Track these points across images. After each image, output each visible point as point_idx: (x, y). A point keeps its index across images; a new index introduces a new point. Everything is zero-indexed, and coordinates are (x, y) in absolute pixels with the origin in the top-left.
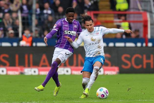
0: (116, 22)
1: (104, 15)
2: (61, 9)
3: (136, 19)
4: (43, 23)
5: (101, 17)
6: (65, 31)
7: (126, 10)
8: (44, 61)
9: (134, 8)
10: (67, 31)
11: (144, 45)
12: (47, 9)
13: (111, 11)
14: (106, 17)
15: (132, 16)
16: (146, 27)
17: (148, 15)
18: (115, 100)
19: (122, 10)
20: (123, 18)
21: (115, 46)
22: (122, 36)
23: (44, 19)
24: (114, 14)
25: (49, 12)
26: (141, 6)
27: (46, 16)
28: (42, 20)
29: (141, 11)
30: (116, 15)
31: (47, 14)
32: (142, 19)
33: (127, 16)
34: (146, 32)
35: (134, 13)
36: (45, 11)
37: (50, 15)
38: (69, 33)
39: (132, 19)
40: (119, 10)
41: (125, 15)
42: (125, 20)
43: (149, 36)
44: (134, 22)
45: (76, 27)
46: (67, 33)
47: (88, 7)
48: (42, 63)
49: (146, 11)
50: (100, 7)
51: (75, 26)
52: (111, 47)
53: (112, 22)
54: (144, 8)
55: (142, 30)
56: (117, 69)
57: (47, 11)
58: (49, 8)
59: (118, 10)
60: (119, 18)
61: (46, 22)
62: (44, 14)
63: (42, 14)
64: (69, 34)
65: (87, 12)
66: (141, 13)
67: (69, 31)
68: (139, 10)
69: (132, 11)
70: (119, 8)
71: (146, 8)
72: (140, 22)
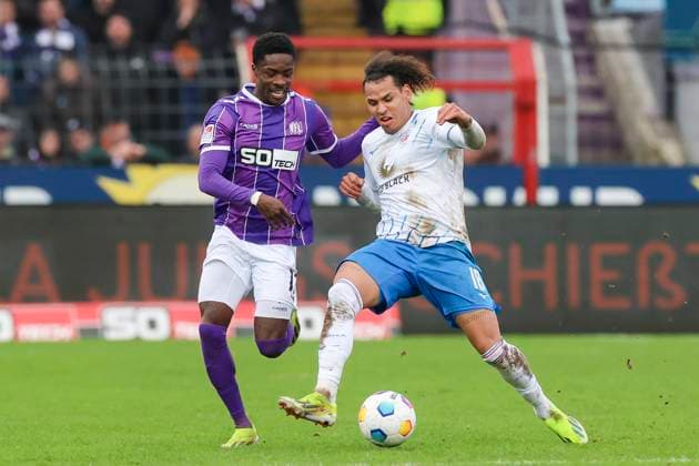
1: (327, 55)
2: (119, 28)
3: (479, 75)
4: (35, 92)
5: (313, 63)
6: (244, 151)
7: (431, 32)
8: (34, 277)
9: (468, 24)
10: (254, 151)
11: (520, 197)
12: (52, 26)
13: (361, 38)
14: (335, 63)
15: (461, 57)
16: (526, 109)
17: (538, 54)
18: (381, 462)
19: (413, 33)
23: (41, 76)
25: (65, 40)
26: (505, 13)
27: (47, 57)
28: (31, 77)
29: (506, 38)
31: (53, 48)
32: (507, 76)
33: (439, 58)
34: (526, 137)
35: (469, 48)
36: (44, 38)
37: (70, 54)
38: (264, 158)
39: (459, 74)
40: (401, 32)
41: (427, 55)
43: (543, 157)
44: (469, 87)
45: (300, 132)
46: (252, 162)
47: (250, 16)
48: (22, 286)
49: (527, 34)
50: (307, 20)
51: (291, 126)
54: (516, 20)
55: (508, 125)
57: (54, 34)
58: (63, 22)
59: (394, 32)
61: (49, 87)
62: (40, 49)
63: (28, 48)
64: (261, 167)
66: (502, 48)
67: (260, 152)
68: (493, 29)
69: (460, 35)
70: (400, 22)
71: (526, 23)
72: (500, 87)
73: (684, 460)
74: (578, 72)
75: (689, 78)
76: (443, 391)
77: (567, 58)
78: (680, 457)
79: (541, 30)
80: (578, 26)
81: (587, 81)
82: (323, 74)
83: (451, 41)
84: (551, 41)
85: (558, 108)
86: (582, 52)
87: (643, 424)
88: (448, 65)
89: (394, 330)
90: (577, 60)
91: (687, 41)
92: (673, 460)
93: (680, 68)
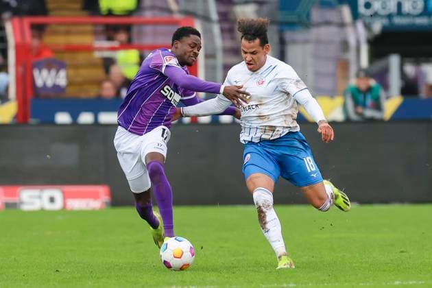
0: (101, 49)
1: (63, 28)
5: (55, 33)
6: (167, 87)
7: (130, 13)
9: (153, 8)
10: (170, 89)
13: (84, 17)
14: (68, 33)
15: (148, 29)
19: (118, 13)
20: (122, 37)
21: (96, 123)
22: (118, 93)
24: (95, 24)
29: (178, 17)
30: (100, 28)
33: (135, 30)
39: (148, 40)
40: (110, 13)
41: (127, 28)
42: (128, 45)
46: (166, 95)
49: (191, 14)
52: (86, 126)
53: (89, 49)
54: (184, 5)
56: (103, 192)
60: (110, 39)
65: (11, 19)
66: (175, 23)
68: (170, 11)
69: (148, 15)
70: (110, 6)
71: (190, 7)
73: (292, 285)
74: (223, 38)
75: (294, 42)
76: (138, 242)
77: (216, 29)
78: (289, 283)
79: (200, 12)
80: (223, 9)
81: (229, 44)
82: (61, 40)
83: (142, 19)
84: (206, 19)
85: (211, 61)
86: (226, 26)
87: (266, 262)
88: (140, 33)
89: (106, 203)
90: (223, 31)
91: (293, 18)
92: (285, 285)
93: (288, 35)
